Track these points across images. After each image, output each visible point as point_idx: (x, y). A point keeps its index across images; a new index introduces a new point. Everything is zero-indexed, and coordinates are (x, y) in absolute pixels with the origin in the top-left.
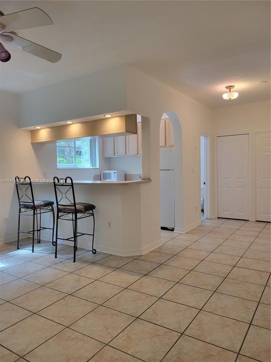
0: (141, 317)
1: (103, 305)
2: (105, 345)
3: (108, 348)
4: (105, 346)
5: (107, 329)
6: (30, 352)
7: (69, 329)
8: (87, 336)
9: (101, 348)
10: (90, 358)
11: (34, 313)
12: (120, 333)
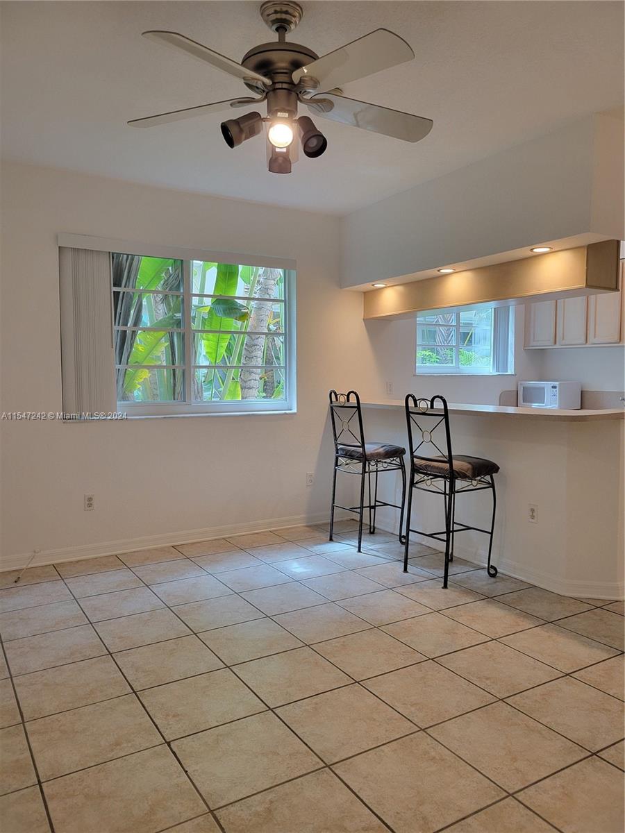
0: (604, 754)
1: (508, 701)
2: (505, 794)
3: (512, 803)
4: (507, 797)
5: (514, 759)
6: (344, 760)
7: (425, 734)
8: (466, 763)
9: (498, 799)
10: (470, 812)
11: (356, 682)
12: (545, 778)
